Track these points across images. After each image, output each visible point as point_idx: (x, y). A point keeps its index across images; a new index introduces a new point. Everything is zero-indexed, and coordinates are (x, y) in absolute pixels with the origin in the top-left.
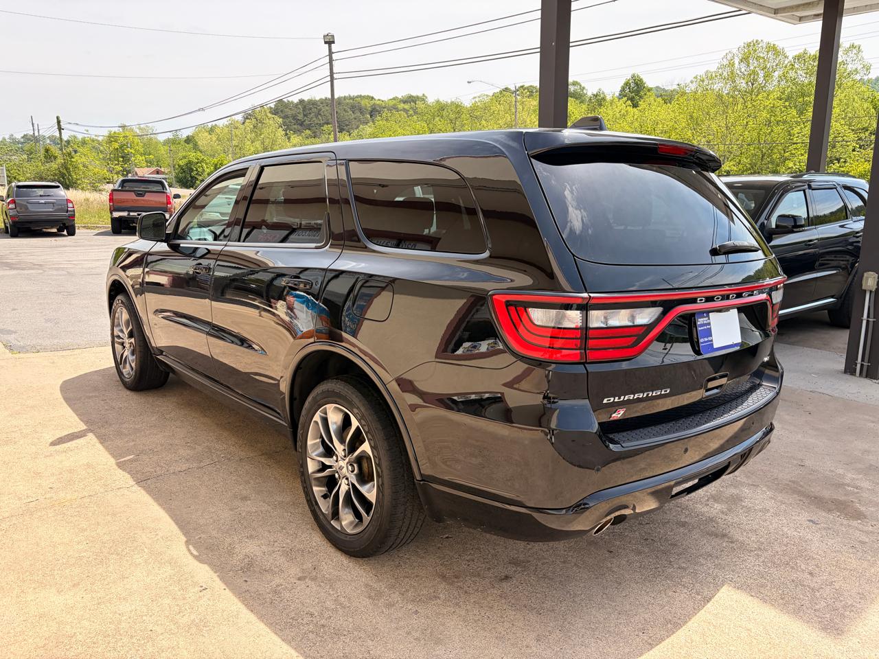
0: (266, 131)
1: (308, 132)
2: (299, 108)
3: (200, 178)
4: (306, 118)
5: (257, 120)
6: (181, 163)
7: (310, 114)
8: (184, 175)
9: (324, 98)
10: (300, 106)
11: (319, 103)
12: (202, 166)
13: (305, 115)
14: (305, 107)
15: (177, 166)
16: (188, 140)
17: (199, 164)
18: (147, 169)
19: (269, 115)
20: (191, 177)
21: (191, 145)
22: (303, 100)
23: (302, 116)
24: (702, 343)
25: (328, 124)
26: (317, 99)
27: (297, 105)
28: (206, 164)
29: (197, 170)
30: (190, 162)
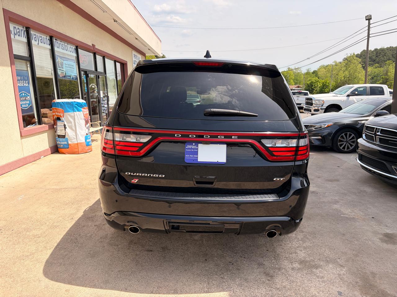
0: (352, 66)
1: (377, 65)
2: (374, 53)
3: (316, 89)
4: (377, 58)
5: (348, 61)
6: (308, 83)
7: (380, 55)
8: (308, 88)
9: (389, 47)
10: (374, 52)
11: (385, 50)
12: (317, 84)
13: (376, 57)
14: (377, 52)
15: (306, 84)
16: (314, 72)
17: (316, 83)
18: (294, 86)
19: (355, 58)
20: (312, 89)
21: (314, 75)
22: (377, 49)
23: (375, 57)
24: (187, 157)
25: (389, 60)
26: (385, 47)
27: (373, 51)
28: (320, 83)
29: (315, 86)
30: (312, 82)
